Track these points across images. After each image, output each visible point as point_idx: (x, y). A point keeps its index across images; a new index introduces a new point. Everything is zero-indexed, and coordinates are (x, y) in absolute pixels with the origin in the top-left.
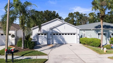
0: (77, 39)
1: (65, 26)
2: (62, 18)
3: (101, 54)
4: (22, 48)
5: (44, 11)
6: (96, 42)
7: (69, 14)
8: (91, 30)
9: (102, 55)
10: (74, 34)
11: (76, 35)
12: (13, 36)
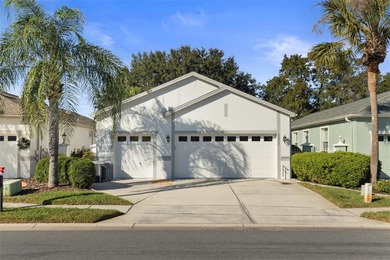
0: (281, 158)
1: (226, 106)
2: (252, 82)
3: (345, 206)
4: (50, 184)
5: (172, 51)
6: (347, 165)
7: (286, 59)
8: (343, 121)
9: (349, 210)
10: (268, 139)
11: (275, 140)
12: (24, 144)
